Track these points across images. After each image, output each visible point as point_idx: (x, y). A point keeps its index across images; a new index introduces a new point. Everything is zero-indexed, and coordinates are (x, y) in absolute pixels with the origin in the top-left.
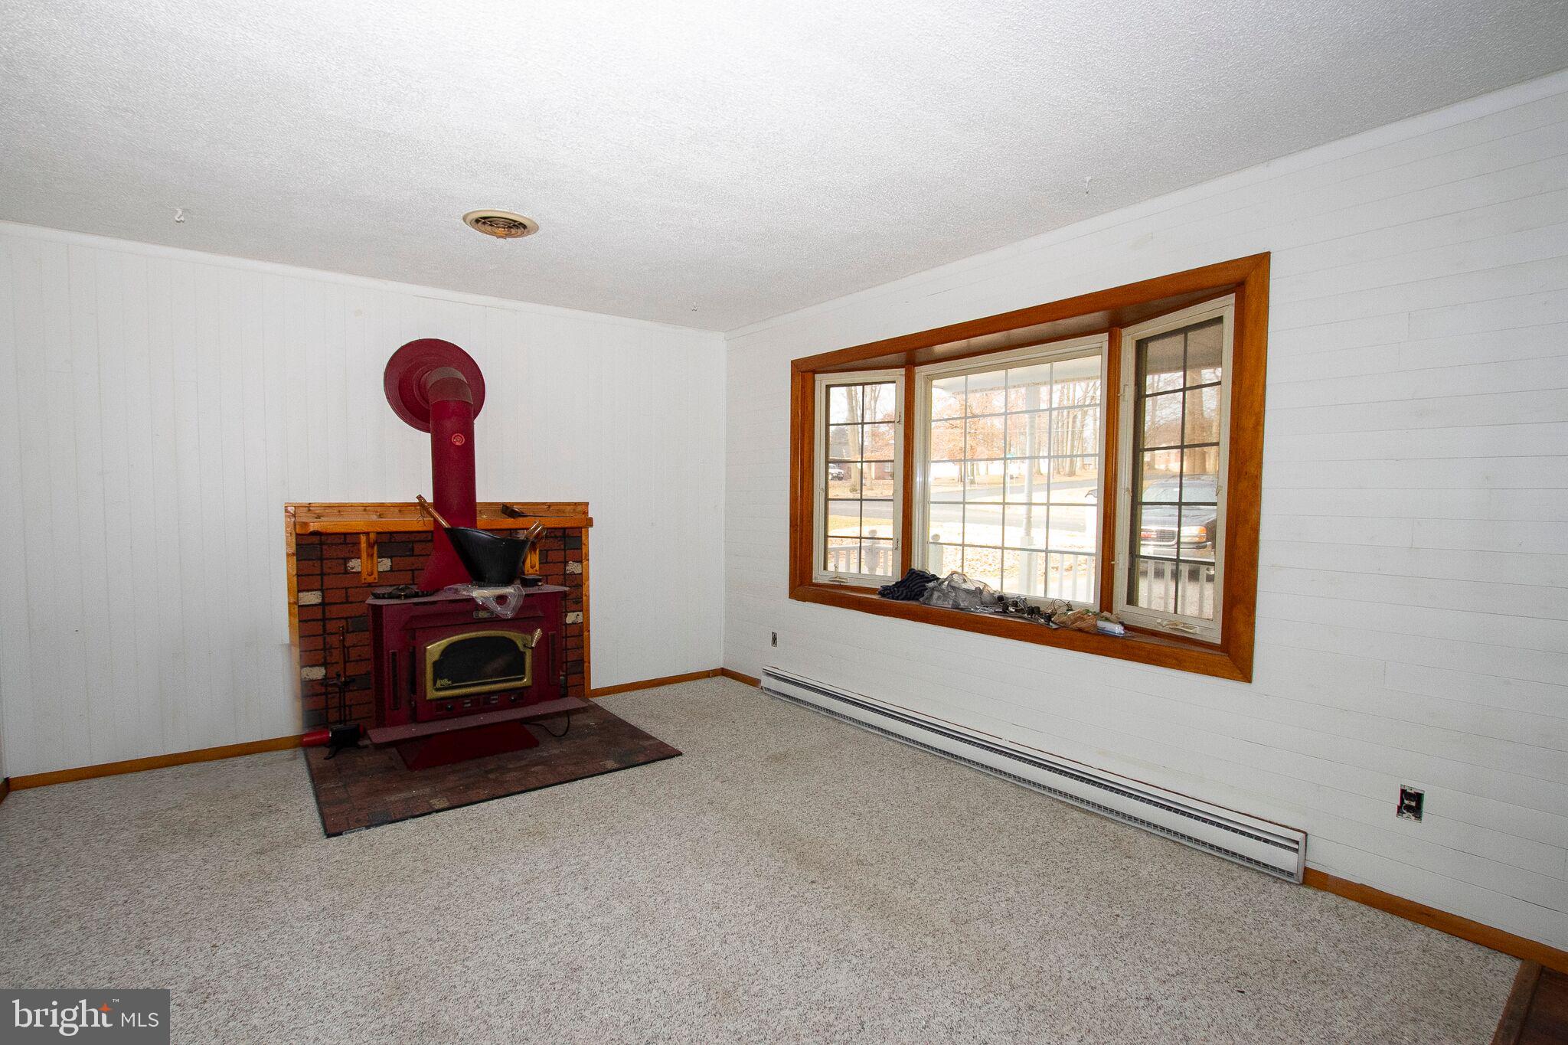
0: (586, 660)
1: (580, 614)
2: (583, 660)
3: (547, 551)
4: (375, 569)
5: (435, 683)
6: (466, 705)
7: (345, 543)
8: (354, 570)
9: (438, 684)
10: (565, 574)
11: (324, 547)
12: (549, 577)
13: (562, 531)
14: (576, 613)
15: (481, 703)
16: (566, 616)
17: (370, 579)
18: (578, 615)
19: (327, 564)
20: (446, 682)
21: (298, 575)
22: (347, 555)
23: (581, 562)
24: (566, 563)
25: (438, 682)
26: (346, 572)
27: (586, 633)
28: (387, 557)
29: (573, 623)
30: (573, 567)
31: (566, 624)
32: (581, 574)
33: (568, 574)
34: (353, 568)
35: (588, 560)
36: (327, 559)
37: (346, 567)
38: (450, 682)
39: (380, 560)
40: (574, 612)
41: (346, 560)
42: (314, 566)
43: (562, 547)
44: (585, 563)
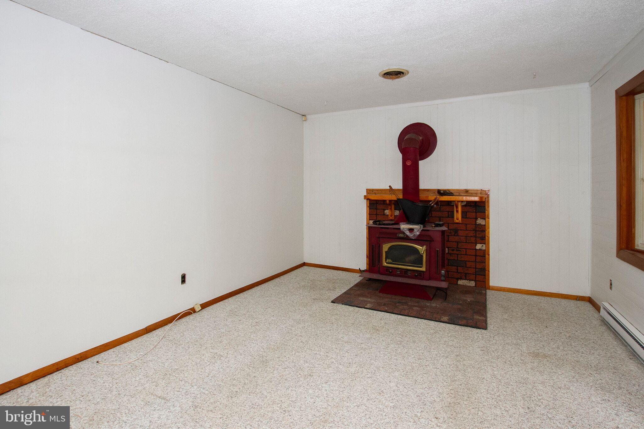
0: (487, 269)
1: (484, 245)
2: (485, 269)
3: (467, 212)
4: (393, 215)
5: (386, 260)
6: (397, 272)
7: (384, 204)
8: (387, 214)
9: (387, 261)
10: (476, 224)
11: (378, 205)
12: (467, 225)
13: (475, 203)
14: (482, 245)
15: (404, 273)
16: (476, 245)
17: (391, 218)
18: (483, 246)
19: (378, 211)
20: (390, 261)
21: (370, 214)
22: (385, 208)
23: (485, 219)
24: (476, 219)
25: (387, 260)
26: (384, 214)
27: (487, 256)
28: (398, 210)
29: (480, 250)
30: (480, 221)
31: (476, 249)
32: (485, 225)
33: (477, 225)
34: (386, 213)
35: (489, 218)
36: (378, 209)
37: (384, 213)
38: (392, 261)
39: (395, 211)
40: (480, 244)
41: (384, 210)
42: (374, 211)
43: (475, 211)
44: (487, 220)
